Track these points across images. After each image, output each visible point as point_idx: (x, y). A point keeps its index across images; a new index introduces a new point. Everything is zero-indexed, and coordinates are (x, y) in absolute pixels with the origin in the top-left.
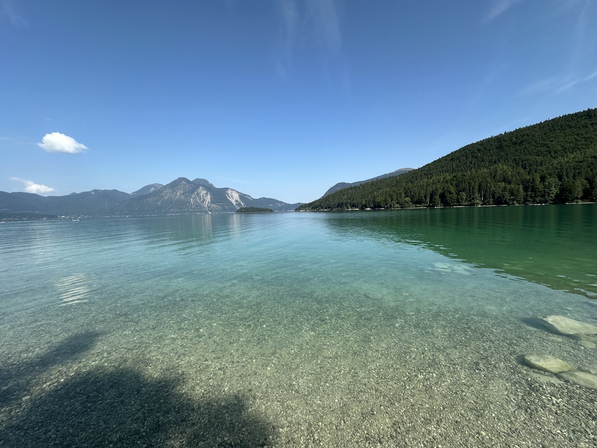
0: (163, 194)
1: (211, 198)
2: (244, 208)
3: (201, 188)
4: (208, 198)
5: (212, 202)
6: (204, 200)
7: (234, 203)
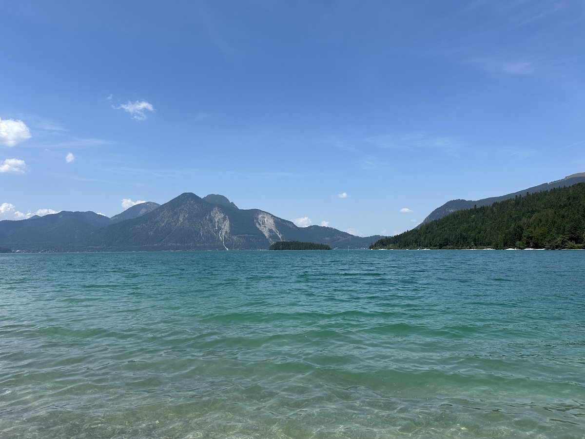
0: (158, 219)
1: (231, 226)
2: (283, 243)
3: (216, 210)
4: (226, 226)
5: (233, 231)
6: (220, 229)
7: (267, 234)
